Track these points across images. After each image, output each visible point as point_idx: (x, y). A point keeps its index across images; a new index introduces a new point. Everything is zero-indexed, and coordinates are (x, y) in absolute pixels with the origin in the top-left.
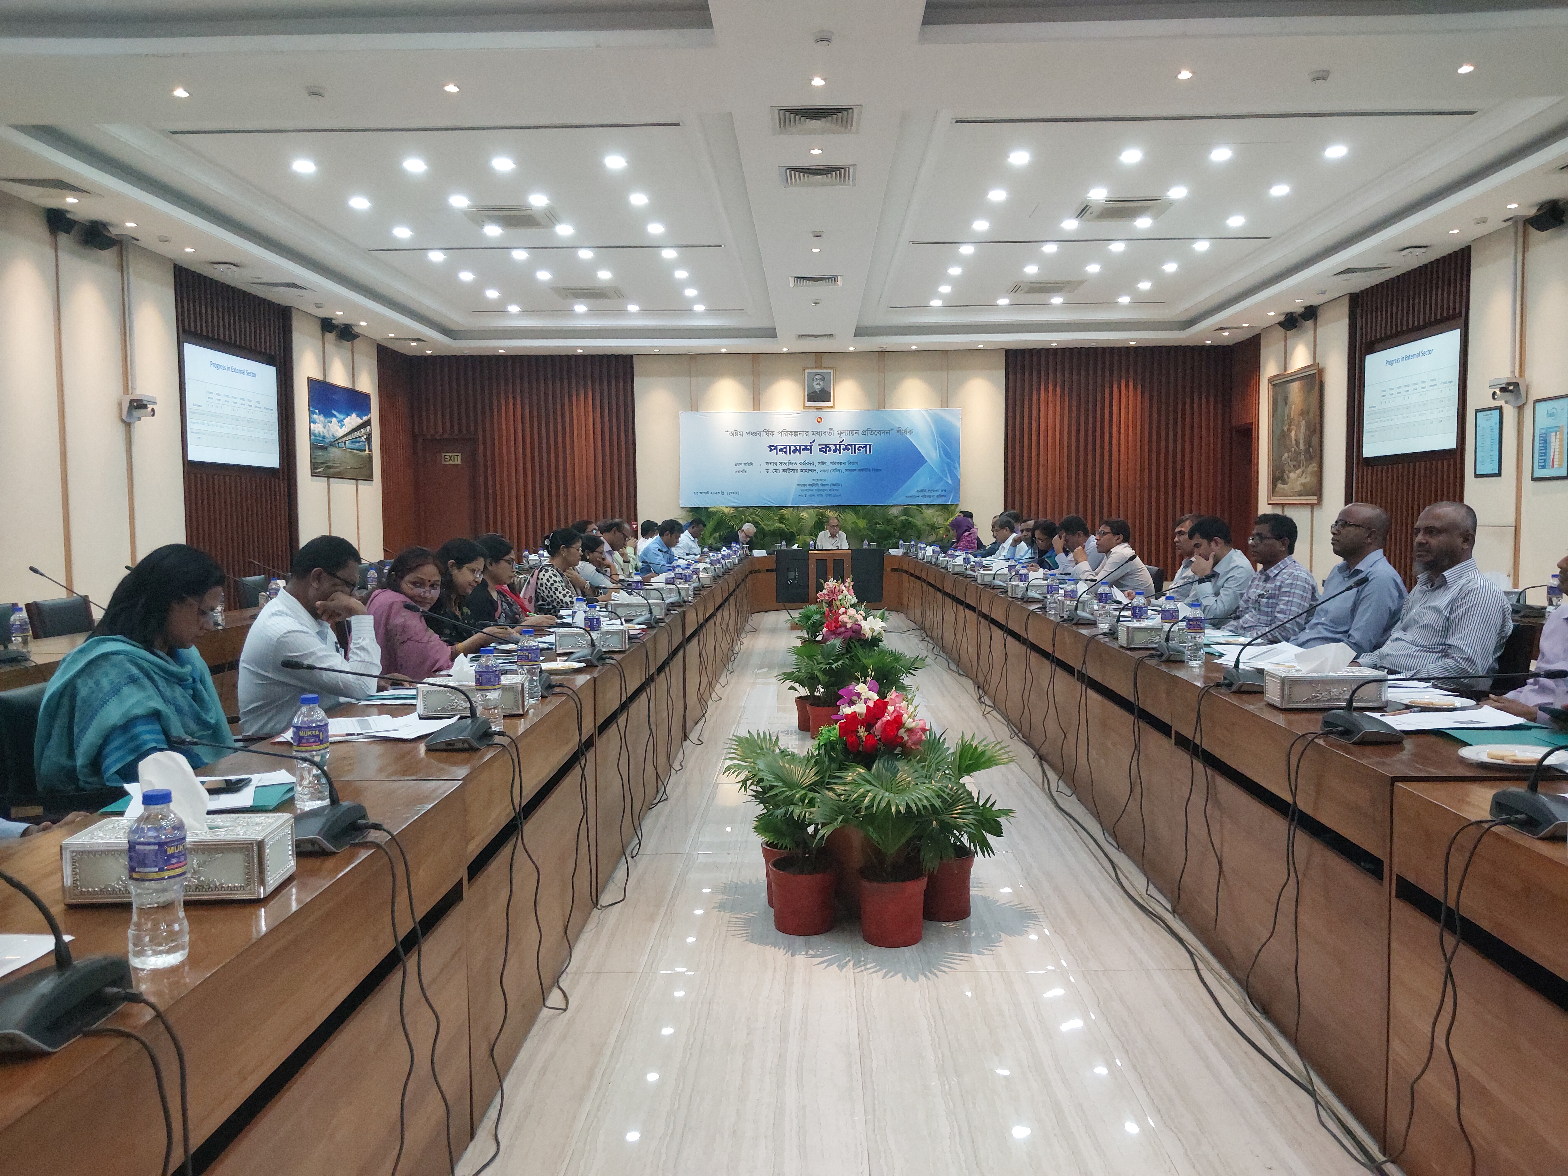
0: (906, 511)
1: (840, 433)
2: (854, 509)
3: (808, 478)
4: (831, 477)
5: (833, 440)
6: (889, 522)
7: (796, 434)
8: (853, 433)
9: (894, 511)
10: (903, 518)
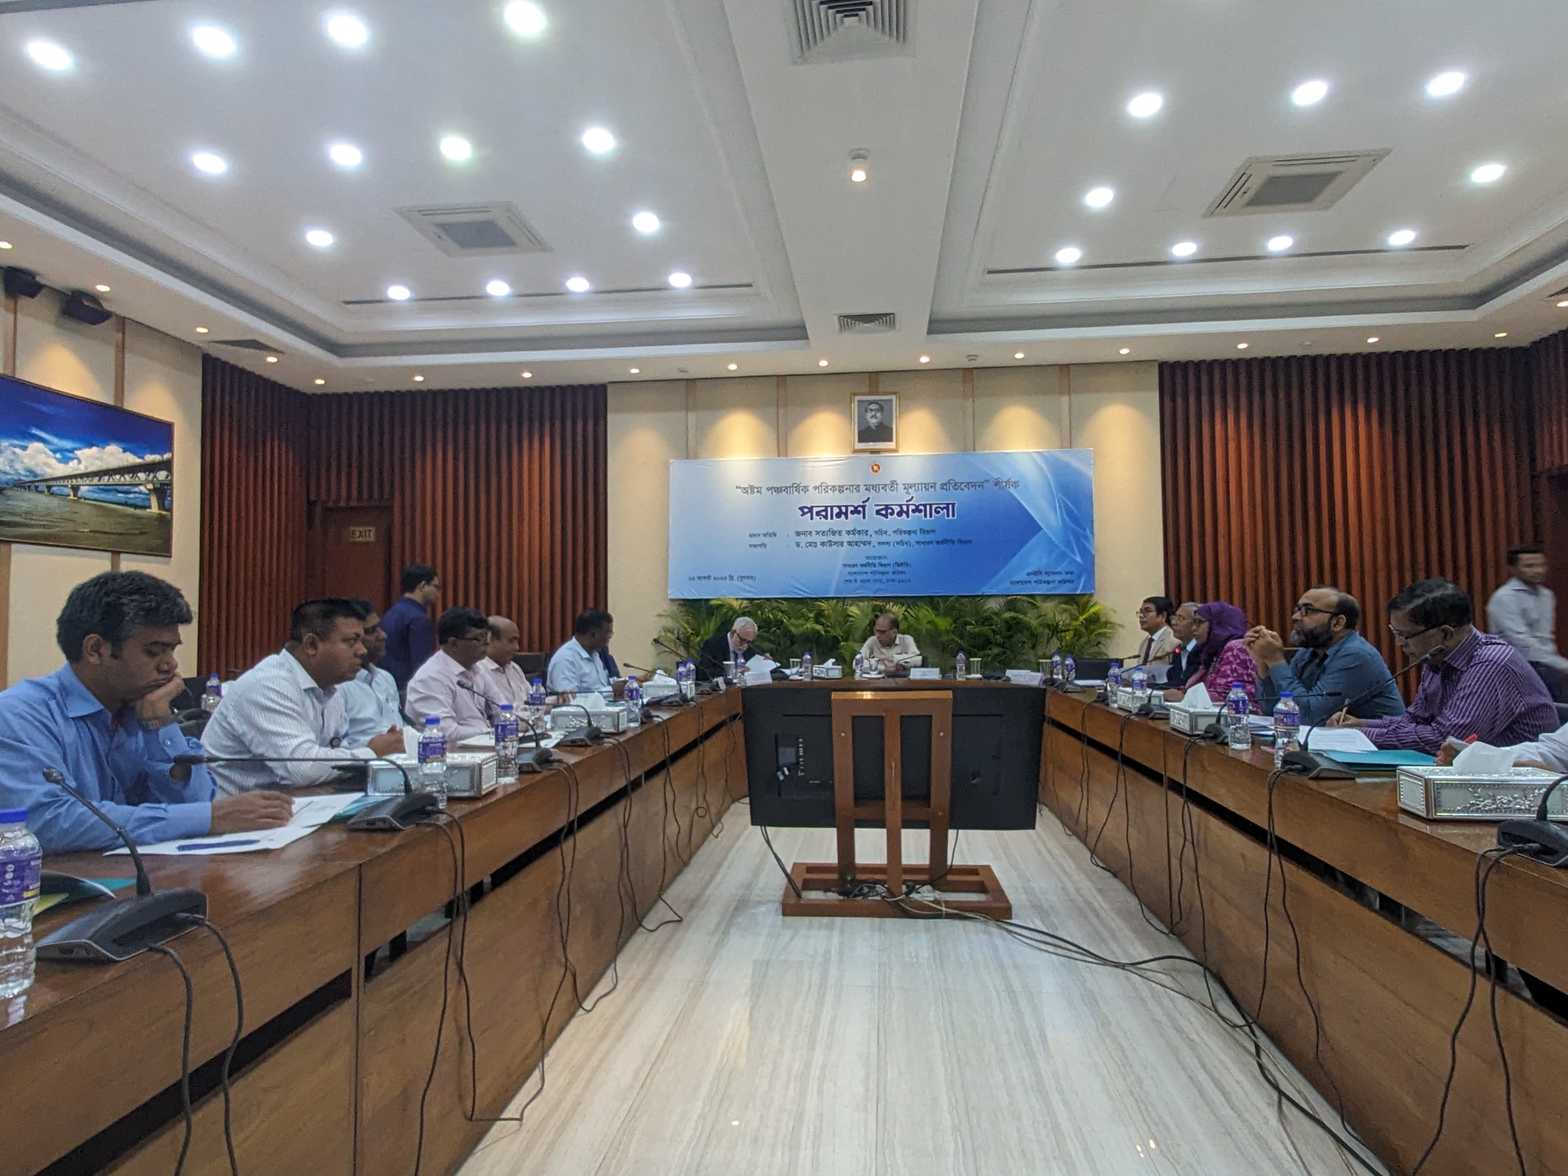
0: (1012, 604)
1: (908, 487)
2: (931, 601)
3: (859, 555)
4: (893, 554)
5: (897, 498)
6: (986, 620)
7: (841, 489)
8: (926, 486)
9: (993, 605)
10: (1007, 615)
